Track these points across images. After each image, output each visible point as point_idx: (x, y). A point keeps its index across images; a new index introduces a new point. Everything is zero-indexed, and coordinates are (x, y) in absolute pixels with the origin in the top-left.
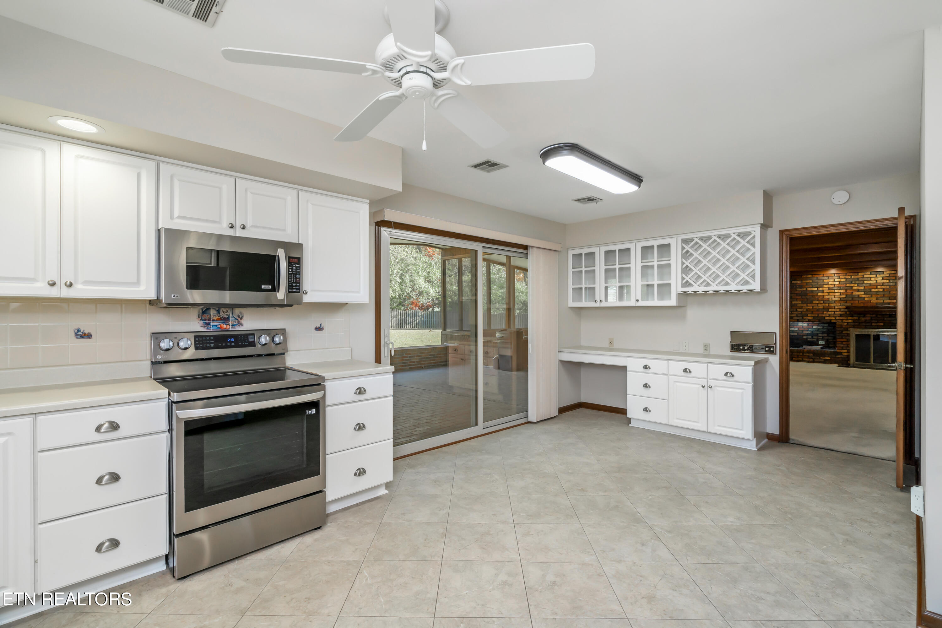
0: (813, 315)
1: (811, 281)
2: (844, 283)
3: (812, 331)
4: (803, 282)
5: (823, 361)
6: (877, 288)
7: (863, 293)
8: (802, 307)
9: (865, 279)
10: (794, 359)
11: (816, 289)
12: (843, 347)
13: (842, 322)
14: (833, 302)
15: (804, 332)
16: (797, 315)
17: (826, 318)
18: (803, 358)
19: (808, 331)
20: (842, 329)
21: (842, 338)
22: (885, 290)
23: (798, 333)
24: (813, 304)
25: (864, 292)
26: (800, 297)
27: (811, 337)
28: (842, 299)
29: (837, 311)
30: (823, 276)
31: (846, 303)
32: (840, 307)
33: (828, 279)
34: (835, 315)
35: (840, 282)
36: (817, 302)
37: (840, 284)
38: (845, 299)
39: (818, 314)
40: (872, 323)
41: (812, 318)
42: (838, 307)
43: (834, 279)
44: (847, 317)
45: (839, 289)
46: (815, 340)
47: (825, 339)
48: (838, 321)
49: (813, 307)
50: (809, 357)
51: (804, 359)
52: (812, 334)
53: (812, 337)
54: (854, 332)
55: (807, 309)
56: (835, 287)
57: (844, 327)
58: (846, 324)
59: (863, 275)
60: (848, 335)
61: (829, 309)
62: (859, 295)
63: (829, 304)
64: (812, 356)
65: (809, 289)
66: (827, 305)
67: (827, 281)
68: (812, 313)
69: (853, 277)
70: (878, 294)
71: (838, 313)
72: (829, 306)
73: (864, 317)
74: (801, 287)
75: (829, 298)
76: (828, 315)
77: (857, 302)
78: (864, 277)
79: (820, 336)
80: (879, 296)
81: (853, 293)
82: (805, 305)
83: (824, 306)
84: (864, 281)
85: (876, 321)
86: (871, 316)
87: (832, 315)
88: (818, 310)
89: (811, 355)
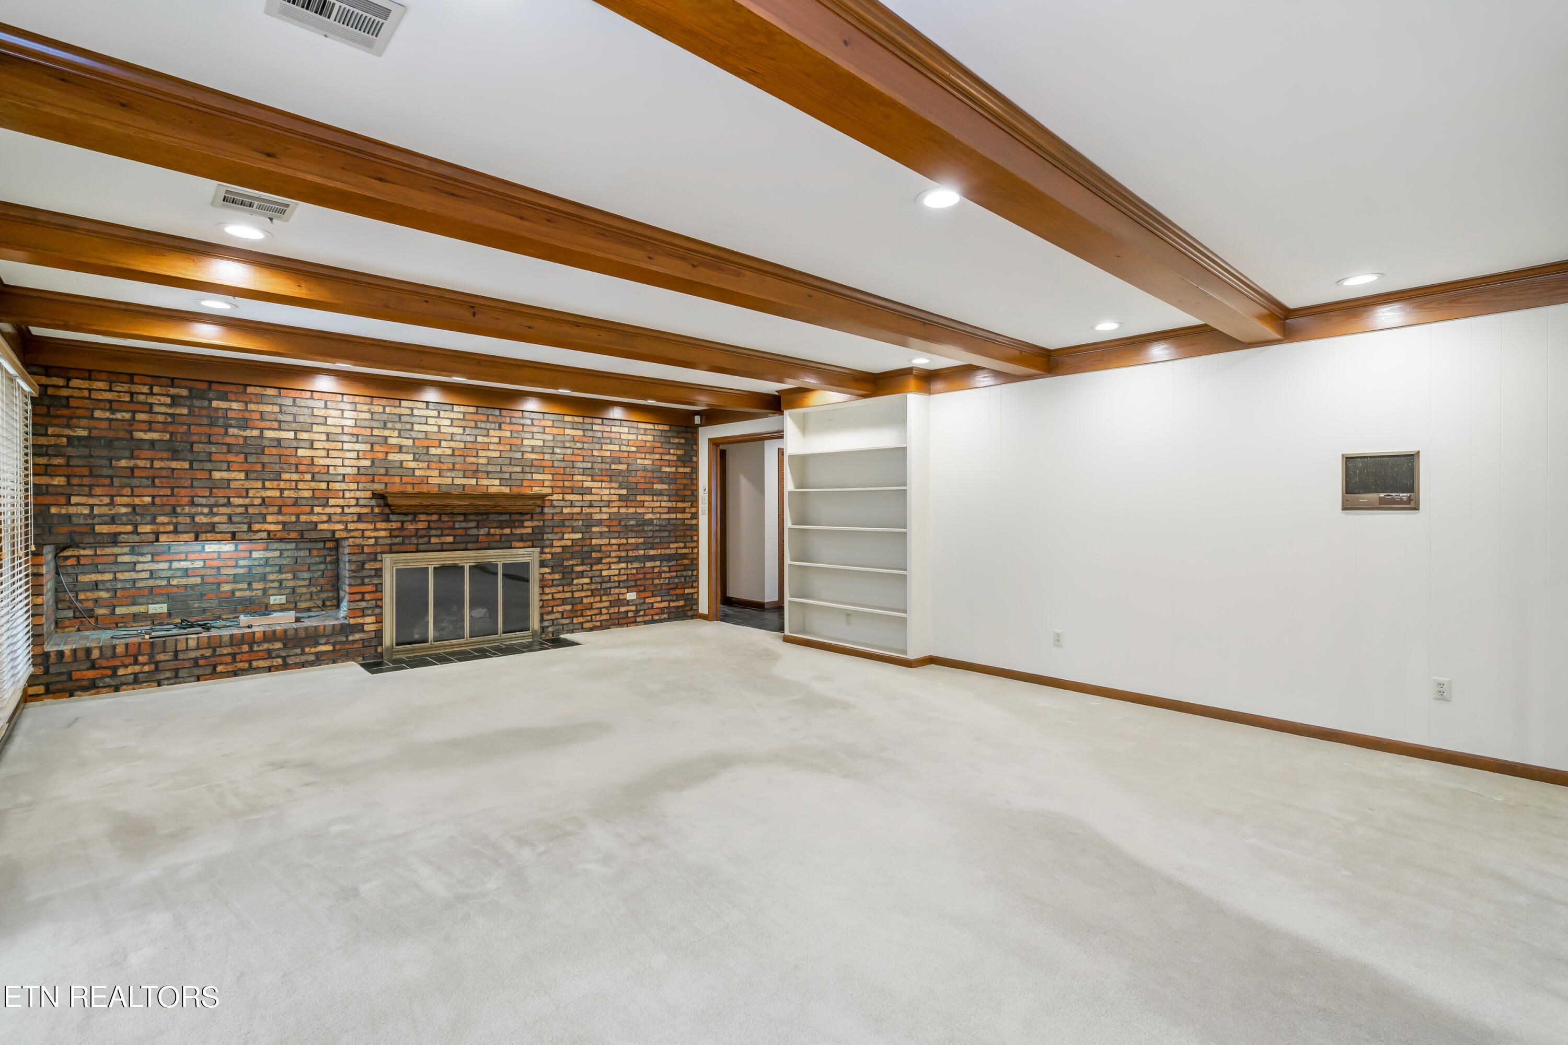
0: (281, 518)
1: (276, 409)
2: (367, 424)
3: (250, 567)
4: (252, 407)
5: (312, 658)
6: (440, 446)
7: (410, 457)
8: (247, 490)
9: (414, 419)
10: (220, 668)
11: (291, 435)
12: (367, 608)
13: (363, 537)
14: (340, 478)
15: (224, 571)
16: (230, 517)
17: (320, 527)
18: (250, 662)
19: (236, 566)
20: (361, 558)
21: (363, 584)
22: (457, 453)
23: (202, 577)
24: (282, 483)
25: (414, 454)
26: (241, 458)
27: (245, 586)
28: (362, 471)
29: (349, 506)
30: (312, 398)
31: (373, 481)
32: (359, 494)
33: (326, 407)
34: (345, 519)
35: (356, 420)
36: (295, 477)
37: (356, 426)
38: (370, 471)
39: (298, 516)
40: (430, 537)
41: (280, 527)
42: (352, 494)
43: (343, 411)
44: (374, 522)
45: (355, 440)
46: (260, 593)
47: (286, 588)
48: (353, 534)
49: (282, 490)
50: (269, 654)
51: (255, 664)
52: (249, 578)
53: (250, 584)
54: (390, 564)
55: (263, 499)
56: (343, 434)
57: (366, 550)
58: (372, 541)
59: (412, 409)
60: (379, 573)
61: (328, 499)
62: (402, 462)
63: (328, 482)
64: (279, 649)
65: (269, 434)
66: (323, 486)
67: (323, 412)
68: (280, 513)
69: (388, 410)
70: (442, 462)
71: (353, 510)
72: (328, 489)
73: (414, 521)
74: (245, 424)
75: (328, 466)
76: (325, 518)
77: (397, 479)
78: (412, 415)
79: (273, 581)
80: (444, 467)
81: (389, 455)
82: (259, 484)
83: (313, 490)
84: (413, 424)
85: (439, 532)
86: (429, 518)
87: (337, 518)
88: (296, 502)
89: (278, 645)
